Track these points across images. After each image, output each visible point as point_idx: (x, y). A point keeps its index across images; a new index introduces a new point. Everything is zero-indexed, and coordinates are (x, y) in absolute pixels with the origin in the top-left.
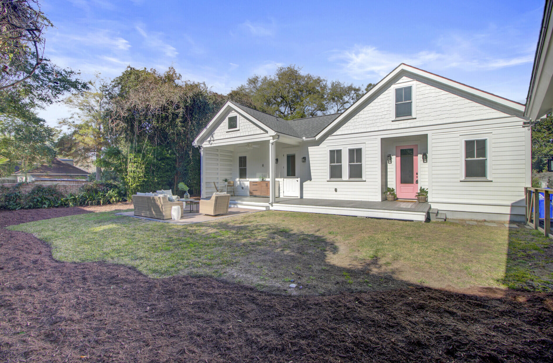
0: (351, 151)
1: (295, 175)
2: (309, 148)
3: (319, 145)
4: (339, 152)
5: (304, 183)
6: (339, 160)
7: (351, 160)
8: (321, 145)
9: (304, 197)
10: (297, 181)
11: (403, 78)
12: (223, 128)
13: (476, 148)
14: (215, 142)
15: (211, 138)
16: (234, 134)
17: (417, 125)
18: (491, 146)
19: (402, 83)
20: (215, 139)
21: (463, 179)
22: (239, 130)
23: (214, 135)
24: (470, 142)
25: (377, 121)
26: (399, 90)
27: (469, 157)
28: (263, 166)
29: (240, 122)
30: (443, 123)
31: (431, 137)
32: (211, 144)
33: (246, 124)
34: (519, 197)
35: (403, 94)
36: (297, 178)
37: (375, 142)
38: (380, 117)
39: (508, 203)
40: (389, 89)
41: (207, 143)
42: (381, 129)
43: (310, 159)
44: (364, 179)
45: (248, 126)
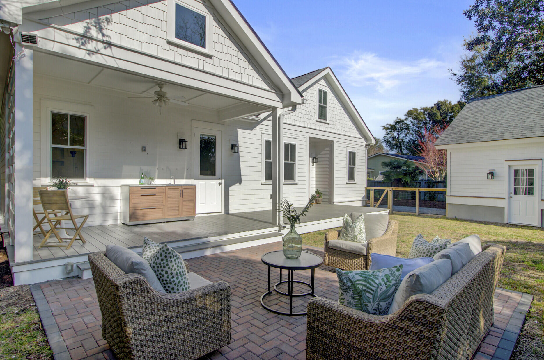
0: (287, 146)
1: (215, 175)
2: (239, 130)
3: (252, 130)
5: (231, 188)
7: (286, 159)
8: (255, 131)
9: (230, 212)
10: (219, 184)
11: (323, 80)
12: (153, 22)
13: (352, 156)
14: (116, 52)
15: (88, 29)
16: (194, 61)
17: (329, 131)
18: (356, 157)
19: (323, 86)
20: (114, 41)
21: (348, 181)
22: (210, 57)
23: (109, 27)
24: (350, 153)
25: (307, 116)
26: (320, 91)
27: (350, 164)
28: (144, 149)
29: (215, 38)
30: (340, 133)
31: (335, 144)
32: (91, 52)
33: (230, 51)
34: (363, 194)
35: (323, 97)
36: (219, 179)
37: (305, 139)
38: (308, 113)
39: (360, 199)
40: (315, 86)
41: (67, 38)
42: (309, 127)
43: (241, 149)
44: (297, 182)
45: (235, 60)
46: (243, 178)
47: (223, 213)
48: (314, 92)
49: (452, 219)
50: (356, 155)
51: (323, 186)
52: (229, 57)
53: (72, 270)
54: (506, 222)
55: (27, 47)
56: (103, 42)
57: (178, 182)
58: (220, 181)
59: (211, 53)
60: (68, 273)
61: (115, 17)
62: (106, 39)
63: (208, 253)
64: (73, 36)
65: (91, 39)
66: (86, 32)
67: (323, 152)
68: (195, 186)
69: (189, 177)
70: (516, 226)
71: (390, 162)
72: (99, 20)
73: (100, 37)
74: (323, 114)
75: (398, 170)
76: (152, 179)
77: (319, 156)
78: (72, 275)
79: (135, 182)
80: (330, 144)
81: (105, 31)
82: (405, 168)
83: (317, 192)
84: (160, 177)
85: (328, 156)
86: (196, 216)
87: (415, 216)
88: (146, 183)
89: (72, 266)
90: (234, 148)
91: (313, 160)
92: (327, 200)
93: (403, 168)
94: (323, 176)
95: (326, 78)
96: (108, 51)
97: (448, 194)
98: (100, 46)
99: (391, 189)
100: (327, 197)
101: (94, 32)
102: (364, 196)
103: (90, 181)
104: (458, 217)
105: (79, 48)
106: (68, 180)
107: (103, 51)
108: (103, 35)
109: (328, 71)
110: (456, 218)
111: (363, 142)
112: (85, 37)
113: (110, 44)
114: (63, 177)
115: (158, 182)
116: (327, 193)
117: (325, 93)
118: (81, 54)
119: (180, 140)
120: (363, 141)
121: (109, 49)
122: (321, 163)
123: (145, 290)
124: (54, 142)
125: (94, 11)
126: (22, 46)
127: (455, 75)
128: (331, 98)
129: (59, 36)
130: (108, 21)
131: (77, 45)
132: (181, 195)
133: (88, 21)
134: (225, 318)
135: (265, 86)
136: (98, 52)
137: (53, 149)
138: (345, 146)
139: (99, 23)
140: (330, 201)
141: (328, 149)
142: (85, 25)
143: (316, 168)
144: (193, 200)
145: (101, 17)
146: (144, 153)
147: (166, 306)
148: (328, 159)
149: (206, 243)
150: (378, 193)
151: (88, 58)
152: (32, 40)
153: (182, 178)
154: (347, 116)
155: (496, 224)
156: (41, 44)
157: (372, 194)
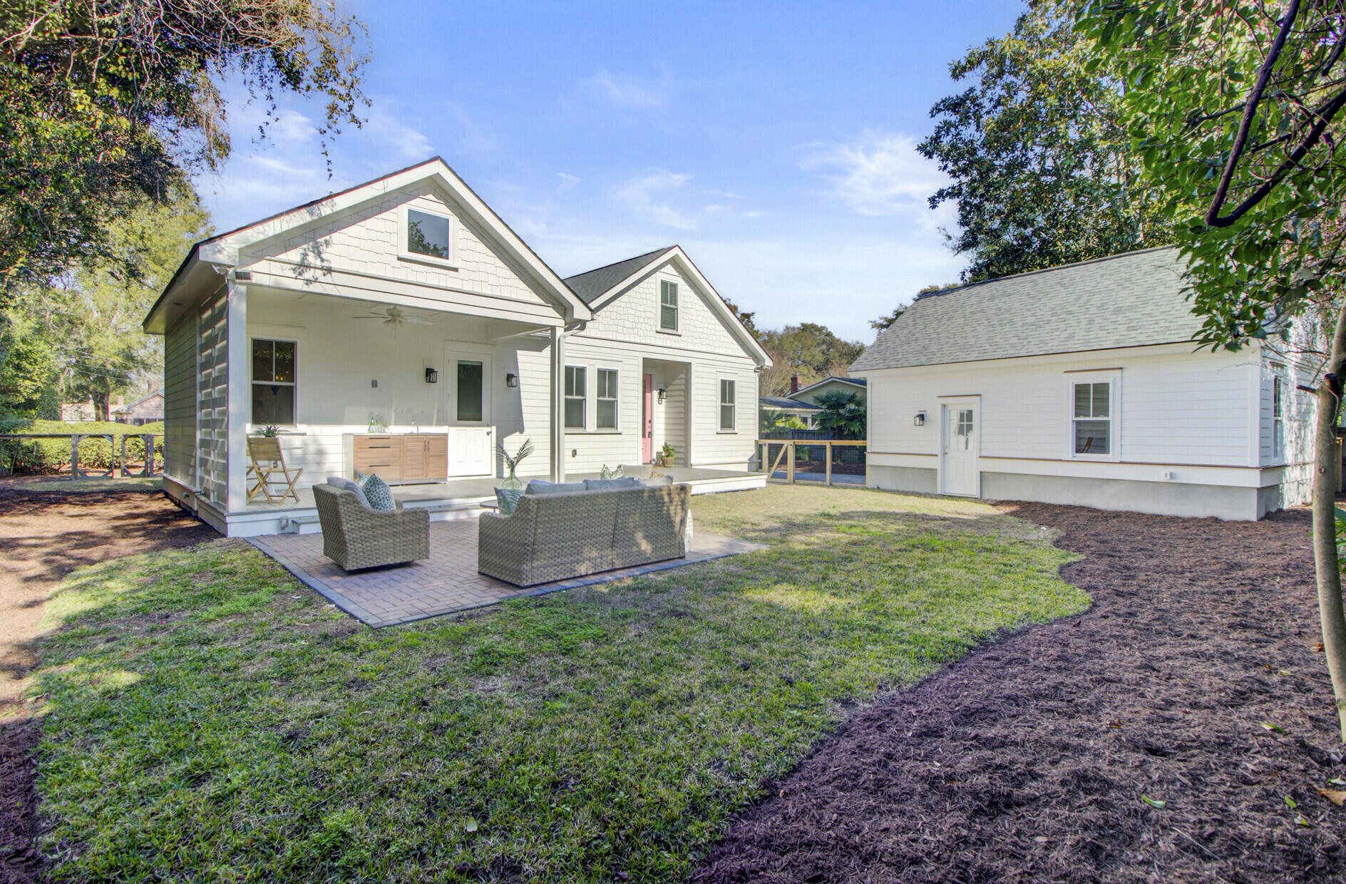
0: (602, 374)
1: (480, 419)
2: (518, 352)
3: (541, 350)
4: (581, 371)
5: (506, 439)
6: (581, 391)
7: (601, 392)
8: (546, 352)
10: (488, 434)
11: (669, 266)
12: (380, 236)
13: (727, 390)
14: (336, 277)
15: (305, 255)
16: (433, 277)
17: (682, 347)
18: (737, 389)
19: (670, 274)
20: (334, 265)
21: (719, 430)
22: (456, 270)
23: (329, 250)
24: (723, 382)
25: (639, 325)
26: (664, 284)
27: (723, 400)
28: (375, 384)
29: (462, 244)
30: (704, 350)
31: (694, 369)
32: (308, 282)
33: (484, 258)
34: (752, 451)
35: (669, 292)
36: (488, 426)
37: (636, 362)
38: (642, 320)
39: (746, 459)
40: (654, 276)
41: (283, 269)
42: (643, 341)
43: (522, 380)
44: (619, 430)
45: (491, 269)
46: (526, 424)
47: (494, 476)
48: (653, 286)
49: (873, 490)
50: (736, 385)
51: (677, 438)
52: (482, 267)
53: (287, 525)
54: (939, 492)
55: (240, 284)
56: (322, 269)
57: (424, 429)
58: (488, 429)
59: (455, 266)
60: (283, 528)
61: (336, 237)
62: (326, 264)
63: (450, 517)
64: (289, 266)
65: (309, 267)
66: (303, 259)
67: (676, 382)
68: (446, 435)
69: (441, 422)
70: (951, 497)
71: (827, 397)
72: (317, 243)
73: (318, 263)
74: (669, 319)
75: (841, 411)
76: (385, 426)
77: (671, 388)
78: (287, 530)
79: (363, 430)
80: (686, 367)
81: (323, 256)
82: (852, 406)
83: (666, 448)
84: (399, 422)
85: (683, 387)
86: (449, 479)
87: (827, 486)
88: (376, 431)
89: (287, 520)
90: (511, 378)
91: (660, 394)
92: (682, 462)
93: (848, 406)
94: (677, 421)
95: (674, 262)
96: (328, 278)
97: (869, 449)
98: (319, 273)
99: (791, 442)
100: (682, 456)
101: (312, 259)
102: (752, 457)
103: (301, 428)
104: (881, 487)
105: (296, 278)
106: (277, 426)
107: (322, 279)
108: (322, 260)
109: (675, 251)
110: (878, 488)
111: (752, 364)
112: (302, 266)
113: (330, 270)
114: (271, 422)
115: (395, 430)
116: (682, 450)
117: (674, 286)
118: (298, 285)
119: (428, 369)
120: (751, 361)
121: (328, 276)
122: (673, 399)
123: (356, 502)
124: (255, 378)
125: (311, 235)
126: (235, 283)
127: (950, 238)
128: (684, 292)
129: (276, 268)
130: (327, 243)
131: (294, 276)
132: (426, 448)
133: (305, 246)
134: (424, 535)
135: (536, 299)
136: (316, 280)
137: (254, 386)
138: (715, 370)
139: (318, 248)
140: (685, 462)
141: (683, 376)
142: (302, 251)
143: (666, 407)
144: (443, 455)
145: (319, 240)
146: (375, 389)
147: (372, 516)
148: (682, 393)
149: (449, 506)
150: (774, 450)
151: (306, 288)
152: (246, 276)
153: (430, 424)
154: (717, 322)
155: (926, 495)
156: (256, 279)
157: (765, 450)
